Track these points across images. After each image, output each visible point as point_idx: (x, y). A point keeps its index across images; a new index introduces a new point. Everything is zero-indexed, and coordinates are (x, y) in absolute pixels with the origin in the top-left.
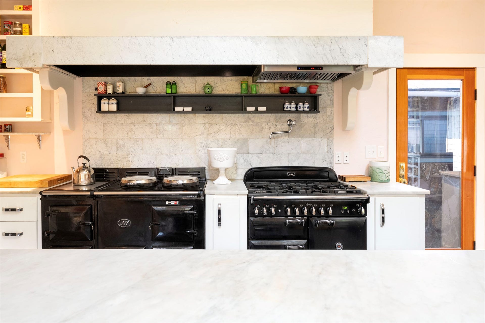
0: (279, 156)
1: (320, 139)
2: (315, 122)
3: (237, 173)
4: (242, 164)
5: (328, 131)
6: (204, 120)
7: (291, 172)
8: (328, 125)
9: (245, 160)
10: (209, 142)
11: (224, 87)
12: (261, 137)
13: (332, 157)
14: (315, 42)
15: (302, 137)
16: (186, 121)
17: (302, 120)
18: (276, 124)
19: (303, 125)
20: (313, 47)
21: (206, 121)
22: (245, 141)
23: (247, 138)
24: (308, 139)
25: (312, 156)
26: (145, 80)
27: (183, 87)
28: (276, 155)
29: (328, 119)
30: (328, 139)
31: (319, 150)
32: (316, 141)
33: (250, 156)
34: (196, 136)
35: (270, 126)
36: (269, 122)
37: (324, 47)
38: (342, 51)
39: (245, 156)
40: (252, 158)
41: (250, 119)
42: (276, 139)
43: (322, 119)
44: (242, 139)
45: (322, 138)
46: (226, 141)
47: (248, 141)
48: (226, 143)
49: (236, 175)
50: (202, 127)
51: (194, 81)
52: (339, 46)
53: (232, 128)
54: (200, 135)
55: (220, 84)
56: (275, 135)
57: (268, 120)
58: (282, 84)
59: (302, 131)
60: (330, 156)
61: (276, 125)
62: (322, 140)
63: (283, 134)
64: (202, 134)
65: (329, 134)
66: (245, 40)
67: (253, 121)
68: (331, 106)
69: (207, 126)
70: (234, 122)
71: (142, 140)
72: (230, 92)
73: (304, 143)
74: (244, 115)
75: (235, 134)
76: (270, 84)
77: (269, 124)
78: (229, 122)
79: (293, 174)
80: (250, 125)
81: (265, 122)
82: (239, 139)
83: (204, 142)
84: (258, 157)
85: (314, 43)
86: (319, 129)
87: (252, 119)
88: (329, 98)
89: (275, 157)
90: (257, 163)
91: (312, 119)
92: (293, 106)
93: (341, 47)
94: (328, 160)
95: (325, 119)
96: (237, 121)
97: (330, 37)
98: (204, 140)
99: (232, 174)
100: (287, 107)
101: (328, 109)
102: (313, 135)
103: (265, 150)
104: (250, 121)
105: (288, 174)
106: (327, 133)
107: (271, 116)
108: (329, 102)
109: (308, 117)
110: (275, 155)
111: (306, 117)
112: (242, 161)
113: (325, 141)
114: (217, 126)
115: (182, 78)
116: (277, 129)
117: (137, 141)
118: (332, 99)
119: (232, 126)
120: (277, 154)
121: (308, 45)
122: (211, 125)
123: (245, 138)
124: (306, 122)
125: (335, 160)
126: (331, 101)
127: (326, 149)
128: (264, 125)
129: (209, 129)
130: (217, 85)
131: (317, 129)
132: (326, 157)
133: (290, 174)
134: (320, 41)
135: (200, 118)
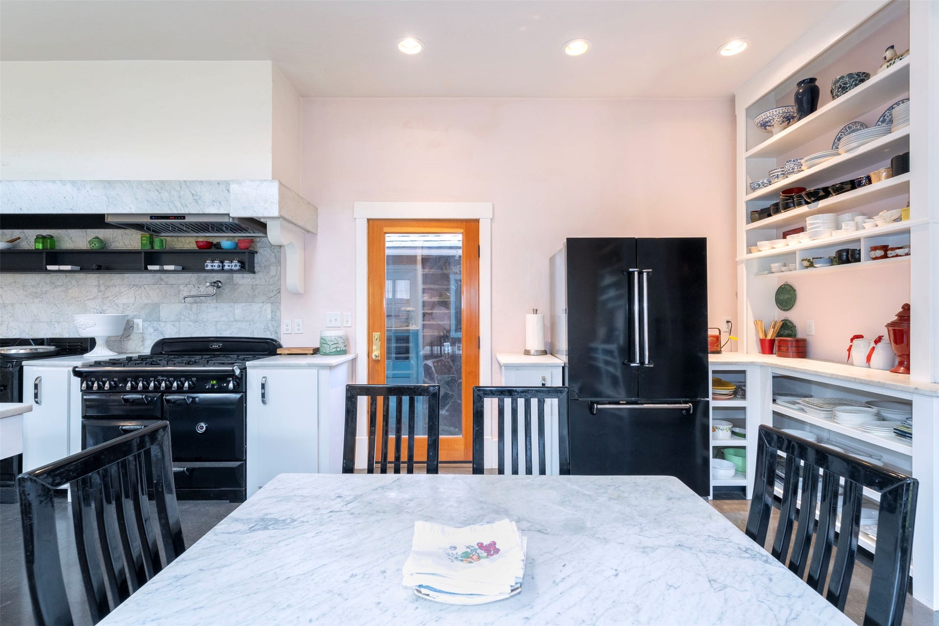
0: (203, 324)
1: (261, 304)
2: (254, 284)
3: (143, 345)
4: (150, 334)
5: (272, 294)
6: (99, 281)
7: (215, 344)
8: (271, 287)
9: (155, 329)
10: (105, 307)
11: (127, 242)
12: (177, 301)
13: (279, 326)
15: (236, 302)
16: (74, 282)
17: (235, 281)
18: (199, 286)
19: (236, 287)
21: (101, 282)
22: (156, 306)
23: (158, 302)
24: (244, 304)
25: (250, 324)
26: (16, 233)
27: (70, 241)
28: (200, 323)
29: (271, 281)
30: (272, 303)
31: (259, 317)
32: (256, 307)
33: (162, 324)
34: (88, 300)
35: (190, 289)
36: (189, 284)
39: (155, 324)
40: (165, 327)
41: (162, 280)
42: (199, 304)
43: (263, 280)
44: (151, 304)
45: (263, 302)
46: (129, 307)
47: (160, 306)
48: (129, 308)
49: (142, 348)
50: (95, 290)
51: (85, 234)
53: (137, 290)
54: (93, 299)
55: (120, 238)
56: (198, 299)
57: (187, 281)
58: (208, 238)
59: (235, 295)
60: (276, 325)
61: (199, 287)
62: (263, 306)
63: (209, 298)
64: (94, 298)
65: (272, 299)
67: (167, 282)
68: (276, 264)
69: (102, 288)
70: (140, 284)
71: (12, 305)
72: (134, 247)
73: (239, 310)
74: (154, 276)
75: (141, 298)
76: (191, 238)
77: (189, 286)
78: (133, 283)
79: (217, 346)
80: (162, 287)
81: (183, 284)
82: (147, 304)
83: (98, 307)
84: (174, 325)
86: (259, 292)
87: (165, 280)
88: (273, 255)
89: (197, 326)
90: (171, 332)
91: (249, 280)
92: (216, 265)
94: (272, 329)
95: (267, 280)
96: (144, 283)
98: (98, 305)
99: (136, 346)
100: (208, 265)
101: (272, 268)
102: (251, 299)
103: (183, 317)
104: (162, 283)
106: (271, 297)
107: (191, 277)
108: (273, 260)
109: (243, 277)
110: (197, 323)
111: (241, 278)
112: (151, 330)
113: (268, 307)
114: (117, 289)
115: (69, 231)
116: (200, 292)
117: (5, 306)
118: (277, 256)
119: (137, 289)
120: (201, 322)
122: (108, 287)
123: (155, 302)
124: (241, 284)
125: (283, 329)
126: (276, 258)
127: (269, 316)
128: (181, 287)
129: (104, 292)
130: (117, 239)
131: (256, 292)
132: (270, 325)
133: (213, 346)
135: (92, 280)
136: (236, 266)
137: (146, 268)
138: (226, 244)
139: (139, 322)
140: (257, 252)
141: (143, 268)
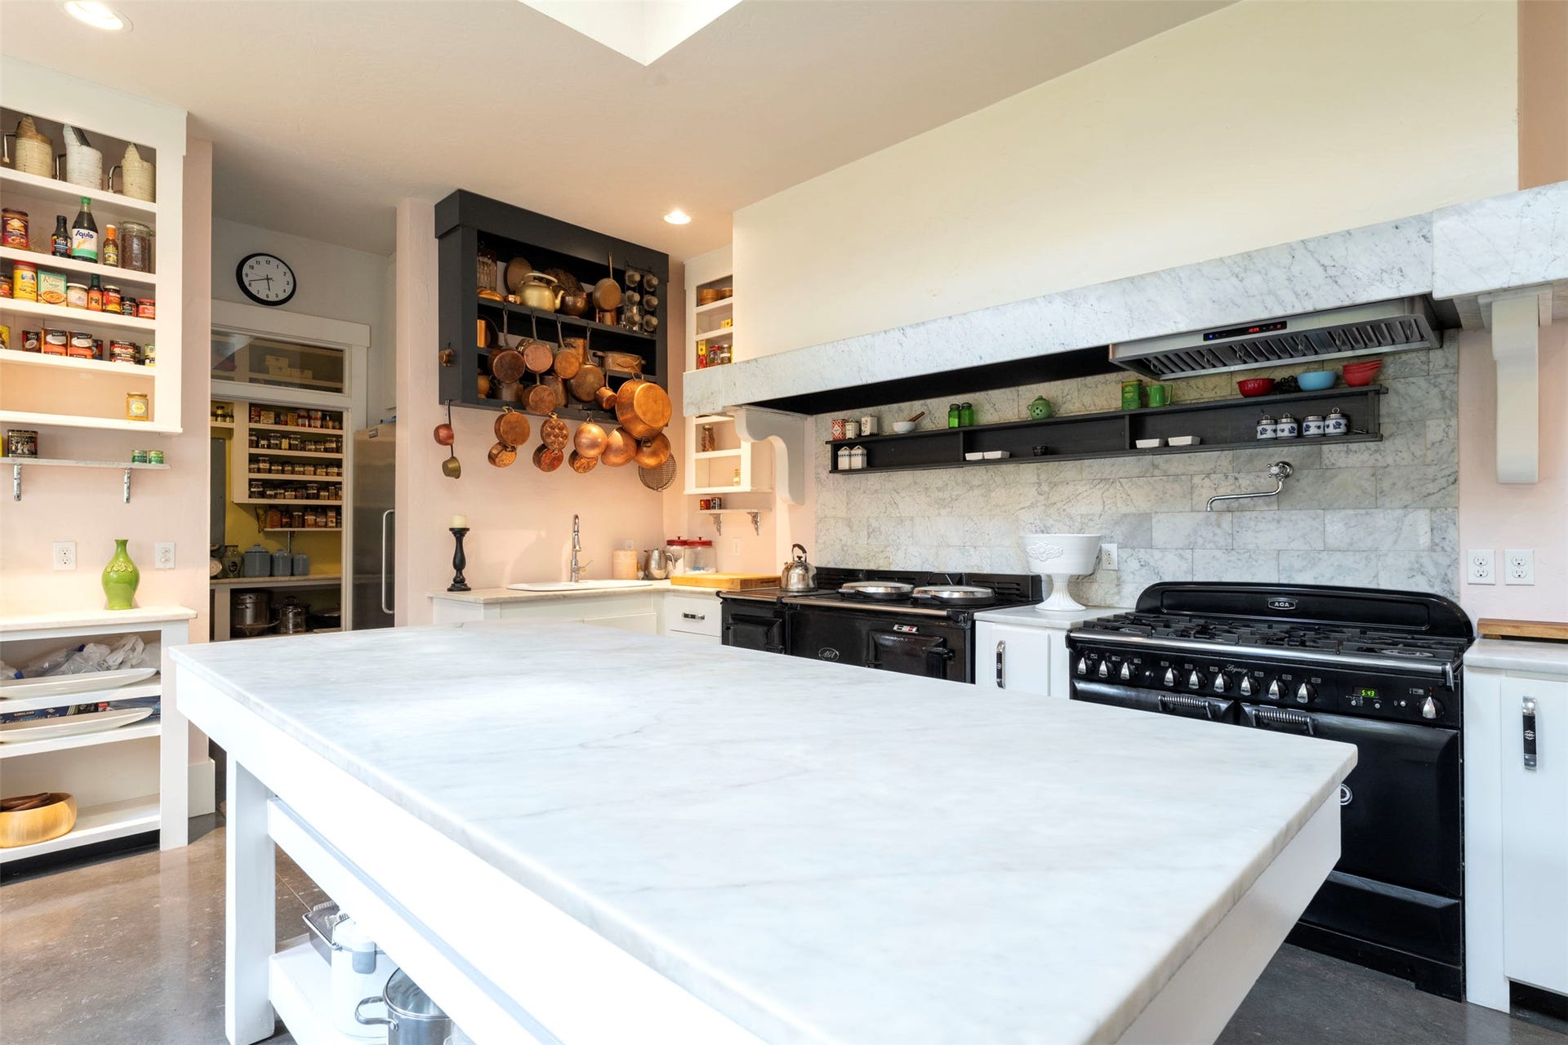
0: (1247, 555)
1: (1399, 513)
2: (1379, 465)
3: (1119, 593)
4: (1132, 573)
5: (1431, 488)
6: (1038, 475)
7: (1282, 599)
8: (1431, 471)
9: (1142, 563)
10: (1050, 522)
11: (1087, 400)
12: (1188, 508)
13: (1454, 563)
14: (1239, 266)
15: (1328, 506)
16: (999, 479)
17: (1327, 462)
18: (1236, 475)
19: (1328, 474)
20: (1234, 280)
21: (1043, 477)
22: (1144, 518)
23: (1148, 511)
24: (1351, 512)
25: (1367, 558)
26: (917, 406)
27: (992, 410)
28: (1238, 553)
29: (1431, 455)
30: (1432, 509)
31: (1395, 542)
32: (1383, 519)
33: (1157, 554)
34: (1021, 509)
35: (1216, 482)
36: (1215, 473)
37: (1266, 274)
38: (1332, 272)
39: (1142, 553)
40: (1162, 559)
41: (1155, 466)
42: (1237, 514)
43: (1405, 454)
44: (1134, 514)
45: (1405, 507)
46: (1091, 520)
47: (1151, 518)
48: (1091, 524)
49: (1117, 598)
50: (1033, 491)
51: (1016, 395)
52: (1319, 262)
53: (1108, 490)
54: (1029, 507)
55: (1076, 394)
56: (1235, 504)
57: (1210, 466)
58: (1259, 372)
59: (1326, 492)
60: (1444, 560)
61: (1236, 479)
62: (1405, 516)
63: (1260, 501)
64: (1032, 506)
65: (1433, 498)
66: (1049, 302)
67: (1165, 472)
68: (1445, 413)
69: (1045, 488)
70: (1113, 476)
71: (912, 519)
72: (1101, 409)
73: (1336, 526)
74: (1139, 459)
75: (1115, 504)
76: (1217, 378)
77: (1213, 476)
78: (1099, 476)
79: (1287, 605)
80: (1156, 481)
81: (1202, 473)
82: (1125, 515)
83: (1038, 522)
84: (1181, 557)
85: (1237, 270)
86: (1394, 484)
87: (1163, 466)
88: (1434, 391)
89: (1233, 558)
90: (1175, 571)
91: (1365, 457)
92: (1286, 427)
93: (1327, 261)
94: (1432, 571)
95: (1418, 453)
96: (1121, 474)
97: (1290, 246)
98: (1037, 517)
99: (1106, 593)
100: (1266, 430)
101: (1431, 423)
102: (1374, 497)
103: (1200, 541)
104: (1157, 472)
105: (1273, 603)
106: (1429, 494)
107: (1219, 457)
108: (1437, 404)
109: (1348, 452)
110: (1233, 552)
111: (1342, 454)
112: (1134, 565)
113: (1420, 519)
114: (1070, 488)
115: (991, 392)
116: (1240, 488)
117: (902, 521)
118: (1448, 394)
119: (1107, 486)
120: (1242, 551)
121: (1218, 280)
122: (1055, 485)
123: (1141, 512)
124: (1343, 465)
125: (1467, 573)
126: (1444, 398)
127: (1425, 540)
128: (1197, 480)
129: (1049, 494)
130: (1069, 397)
131: (1386, 484)
132: (1426, 561)
133: (1277, 604)
134: (1254, 264)
135: (1028, 473)
136: (1338, 425)
137: (1133, 446)
138: (1313, 380)
139: (1111, 548)
140: (1386, 391)
141: (1127, 446)
